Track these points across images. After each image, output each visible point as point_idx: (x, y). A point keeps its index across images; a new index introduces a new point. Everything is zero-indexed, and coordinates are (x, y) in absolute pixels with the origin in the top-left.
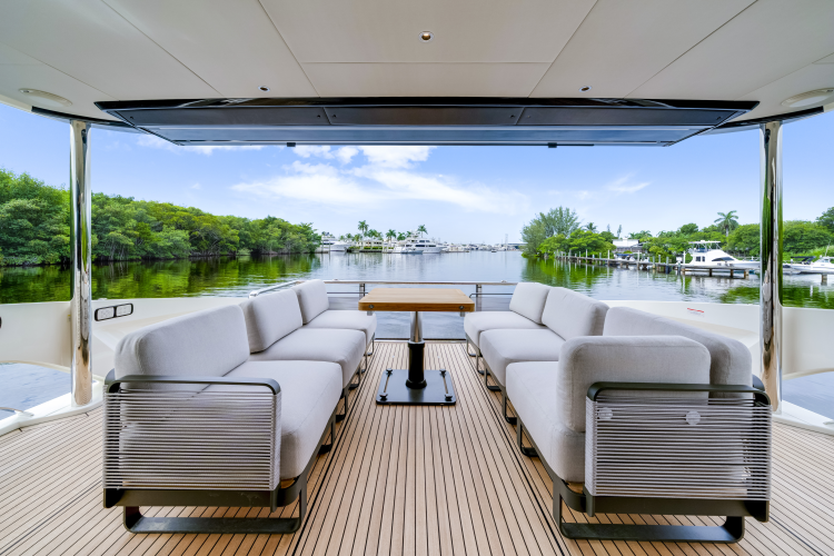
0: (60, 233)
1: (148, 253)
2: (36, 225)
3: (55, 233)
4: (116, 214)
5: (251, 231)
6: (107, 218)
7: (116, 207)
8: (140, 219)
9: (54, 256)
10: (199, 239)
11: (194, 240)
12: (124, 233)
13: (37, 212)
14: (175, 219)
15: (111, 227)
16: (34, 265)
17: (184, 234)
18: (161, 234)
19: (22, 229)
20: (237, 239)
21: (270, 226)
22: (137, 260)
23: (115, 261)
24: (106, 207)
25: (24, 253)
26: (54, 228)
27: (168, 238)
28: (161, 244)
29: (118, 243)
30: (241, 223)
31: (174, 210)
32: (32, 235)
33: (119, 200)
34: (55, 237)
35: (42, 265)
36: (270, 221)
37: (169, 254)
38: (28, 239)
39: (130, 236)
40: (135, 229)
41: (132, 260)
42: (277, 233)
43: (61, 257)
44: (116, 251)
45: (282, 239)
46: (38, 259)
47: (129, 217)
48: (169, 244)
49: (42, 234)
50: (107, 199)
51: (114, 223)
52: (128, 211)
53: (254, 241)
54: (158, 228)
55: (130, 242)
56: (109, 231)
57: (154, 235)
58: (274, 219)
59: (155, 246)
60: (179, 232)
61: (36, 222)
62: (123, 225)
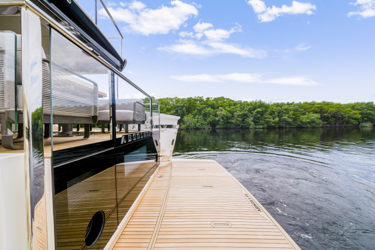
0: (268, 118)
1: (299, 125)
4: (286, 109)
6: (283, 112)
7: (286, 107)
8: (295, 110)
9: (266, 125)
10: (328, 118)
11: (323, 118)
12: (288, 117)
13: (262, 112)
14: (313, 109)
15: (284, 115)
16: (261, 128)
17: (318, 116)
18: (305, 116)
19: (259, 117)
22: (294, 128)
23: (286, 128)
24: (283, 107)
26: (266, 116)
27: (308, 118)
28: (304, 121)
29: (286, 121)
32: (261, 119)
33: (288, 104)
34: (266, 119)
35: (263, 128)
37: (309, 125)
38: (260, 120)
39: (291, 118)
40: (293, 115)
41: (292, 128)
43: (268, 126)
44: (286, 124)
46: (262, 127)
47: (291, 110)
48: (308, 120)
49: (263, 119)
50: (285, 104)
51: (285, 113)
52: (291, 108)
54: (304, 114)
55: (290, 120)
56: (283, 117)
57: (302, 117)
59: (301, 122)
60: (315, 114)
61: (262, 115)
62: (288, 114)
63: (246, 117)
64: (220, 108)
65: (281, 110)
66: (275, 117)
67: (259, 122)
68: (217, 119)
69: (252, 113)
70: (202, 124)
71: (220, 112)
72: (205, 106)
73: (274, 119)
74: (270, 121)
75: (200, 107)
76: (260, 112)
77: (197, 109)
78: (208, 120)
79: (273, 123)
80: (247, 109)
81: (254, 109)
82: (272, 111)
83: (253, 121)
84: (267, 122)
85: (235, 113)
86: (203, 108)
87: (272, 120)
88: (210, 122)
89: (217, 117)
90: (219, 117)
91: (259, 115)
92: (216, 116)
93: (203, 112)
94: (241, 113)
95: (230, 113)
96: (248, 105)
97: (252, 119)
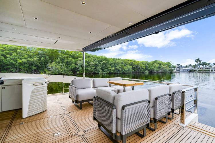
0: (109, 67)
1: (123, 72)
2: (106, 66)
3: (108, 67)
4: (118, 63)
5: (149, 65)
6: (116, 64)
7: (117, 61)
8: (122, 63)
9: (108, 72)
10: (134, 68)
11: (133, 68)
12: (119, 67)
13: (106, 63)
14: (129, 63)
15: (117, 66)
17: (131, 67)
19: (104, 67)
20: (144, 68)
21: (155, 63)
23: (118, 73)
24: (116, 61)
25: (104, 71)
26: (108, 66)
27: (127, 68)
28: (126, 69)
29: (118, 69)
30: (146, 63)
31: (129, 61)
32: (105, 68)
33: (119, 59)
35: (107, 74)
36: (156, 61)
37: (128, 72)
38: (105, 69)
39: (120, 68)
40: (121, 66)
41: (120, 73)
42: (158, 65)
43: (109, 72)
44: (118, 71)
45: (159, 67)
46: (106, 73)
47: (120, 63)
49: (107, 68)
50: (117, 59)
51: (117, 65)
52: (120, 62)
53: (149, 68)
54: (125, 66)
55: (120, 69)
56: (116, 67)
57: (125, 67)
58: (157, 61)
59: (125, 70)
60: (130, 66)
61: (106, 65)
62: (119, 65)
63: (96, 66)
64: (79, 58)
65: (115, 63)
66: (113, 66)
67: (104, 70)
68: (77, 67)
69: (100, 64)
70: (64, 70)
71: (80, 62)
72: (67, 55)
73: (112, 68)
74: (110, 69)
75: (62, 56)
76: (105, 63)
77: (60, 58)
78: (70, 67)
79: (112, 70)
80: (97, 61)
81: (102, 61)
82: (111, 63)
83: (101, 69)
84: (109, 70)
85: (90, 63)
86: (65, 58)
87: (111, 68)
88: (72, 69)
89: (78, 65)
90: (79, 65)
91: (105, 66)
92: (76, 64)
93: (65, 61)
94: (94, 64)
95: (87, 63)
96: (98, 58)
97: (100, 67)
